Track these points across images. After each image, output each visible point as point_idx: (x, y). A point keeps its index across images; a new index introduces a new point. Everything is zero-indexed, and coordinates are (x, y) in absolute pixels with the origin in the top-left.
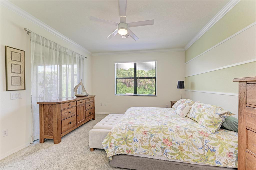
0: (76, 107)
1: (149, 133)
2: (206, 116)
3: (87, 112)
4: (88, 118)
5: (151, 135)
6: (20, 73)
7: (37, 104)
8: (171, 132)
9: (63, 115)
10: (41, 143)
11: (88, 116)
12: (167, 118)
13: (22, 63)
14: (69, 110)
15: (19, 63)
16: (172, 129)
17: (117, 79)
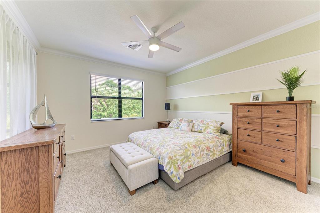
2: (212, 127)
14: (57, 154)
17: (92, 97)
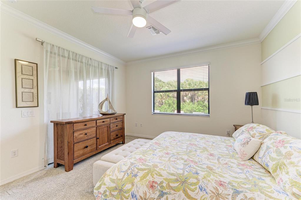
0: (95, 128)
1: (159, 187)
3: (112, 134)
4: (114, 142)
5: (162, 191)
6: (33, 88)
7: (51, 122)
8: (201, 193)
9: (76, 137)
10: (54, 167)
11: (114, 139)
12: (211, 157)
13: (35, 77)
14: (86, 131)
15: (31, 78)
16: (206, 188)
17: (154, 92)
